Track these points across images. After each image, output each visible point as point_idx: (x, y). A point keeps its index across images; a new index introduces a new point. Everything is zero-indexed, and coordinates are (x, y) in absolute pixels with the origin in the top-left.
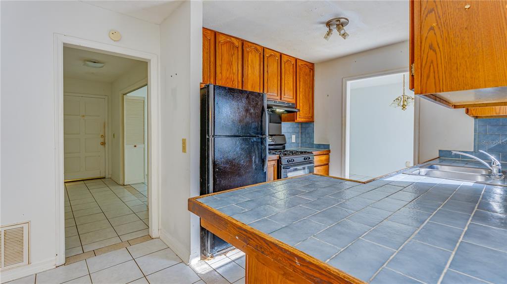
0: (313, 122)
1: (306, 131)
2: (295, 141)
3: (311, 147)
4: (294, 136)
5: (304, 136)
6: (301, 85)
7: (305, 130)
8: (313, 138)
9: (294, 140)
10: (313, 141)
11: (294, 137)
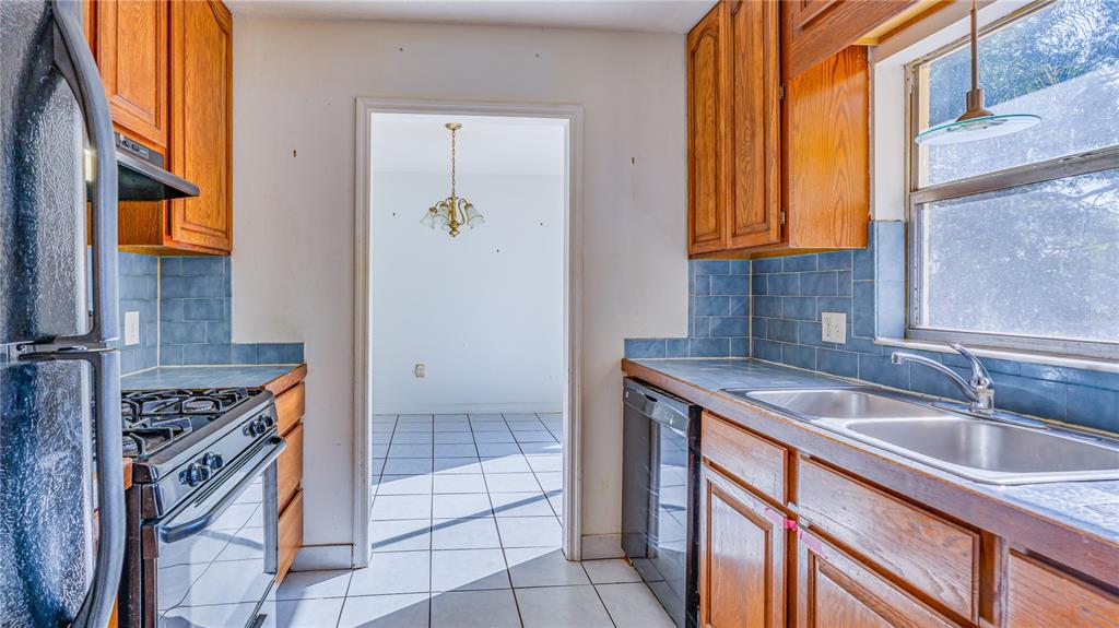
0: (229, 253)
1: (193, 292)
2: (136, 341)
3: (215, 358)
4: (136, 314)
5: (178, 314)
6: (190, 81)
7: (189, 288)
8: (225, 318)
9: (132, 337)
10: (229, 334)
11: (132, 318)
